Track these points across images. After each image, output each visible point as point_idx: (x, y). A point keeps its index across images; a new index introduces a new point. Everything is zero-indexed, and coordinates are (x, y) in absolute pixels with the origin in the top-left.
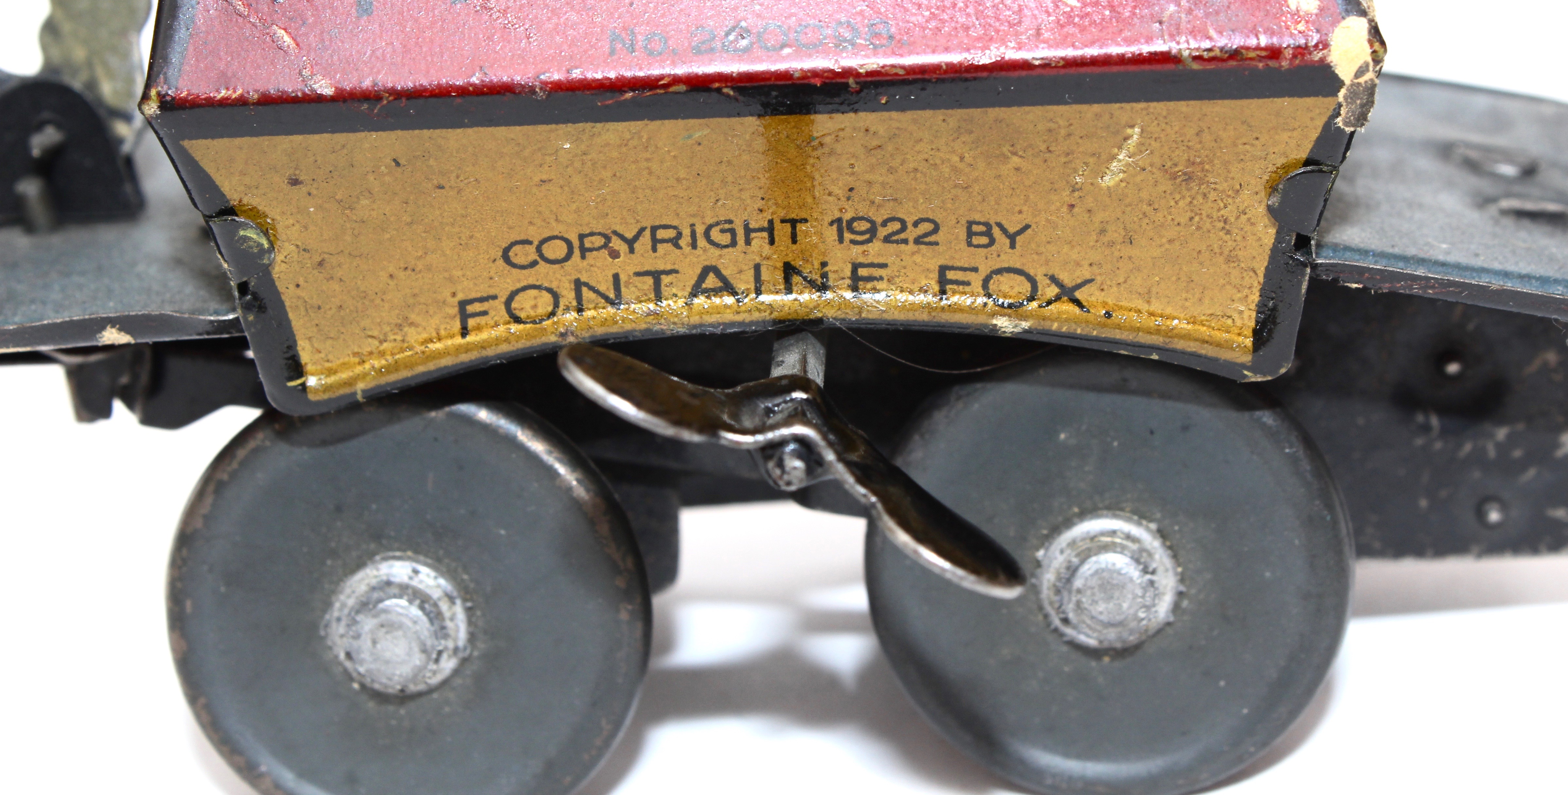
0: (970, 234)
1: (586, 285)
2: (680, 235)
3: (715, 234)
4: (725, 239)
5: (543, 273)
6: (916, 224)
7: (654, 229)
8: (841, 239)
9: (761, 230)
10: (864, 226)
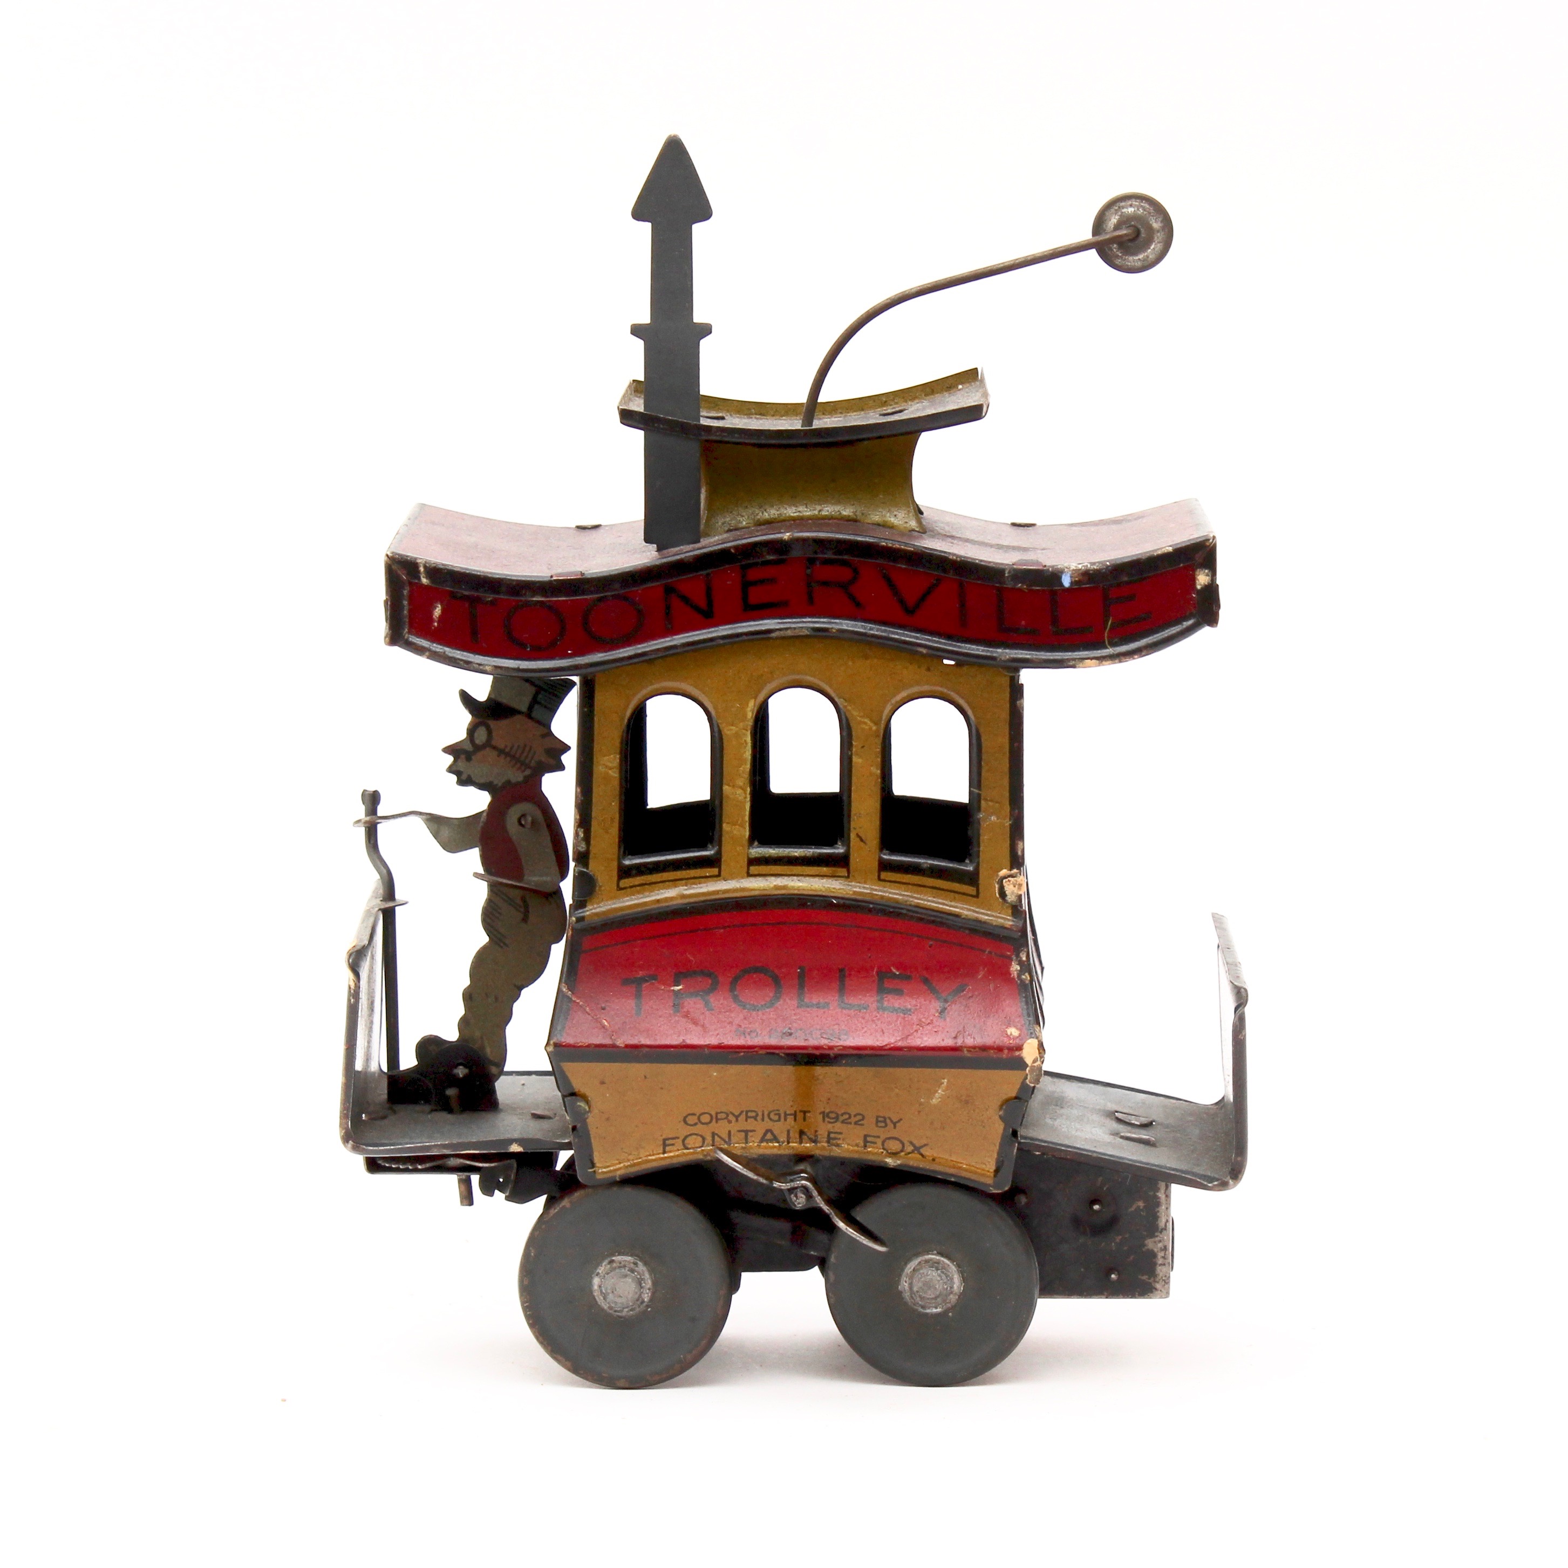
0: (877, 1121)
1: (717, 1134)
2: (757, 1115)
3: (772, 1116)
4: (776, 1118)
5: (699, 1129)
6: (855, 1116)
7: (747, 1112)
8: (824, 1120)
9: (791, 1115)
10: (833, 1115)
